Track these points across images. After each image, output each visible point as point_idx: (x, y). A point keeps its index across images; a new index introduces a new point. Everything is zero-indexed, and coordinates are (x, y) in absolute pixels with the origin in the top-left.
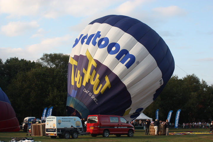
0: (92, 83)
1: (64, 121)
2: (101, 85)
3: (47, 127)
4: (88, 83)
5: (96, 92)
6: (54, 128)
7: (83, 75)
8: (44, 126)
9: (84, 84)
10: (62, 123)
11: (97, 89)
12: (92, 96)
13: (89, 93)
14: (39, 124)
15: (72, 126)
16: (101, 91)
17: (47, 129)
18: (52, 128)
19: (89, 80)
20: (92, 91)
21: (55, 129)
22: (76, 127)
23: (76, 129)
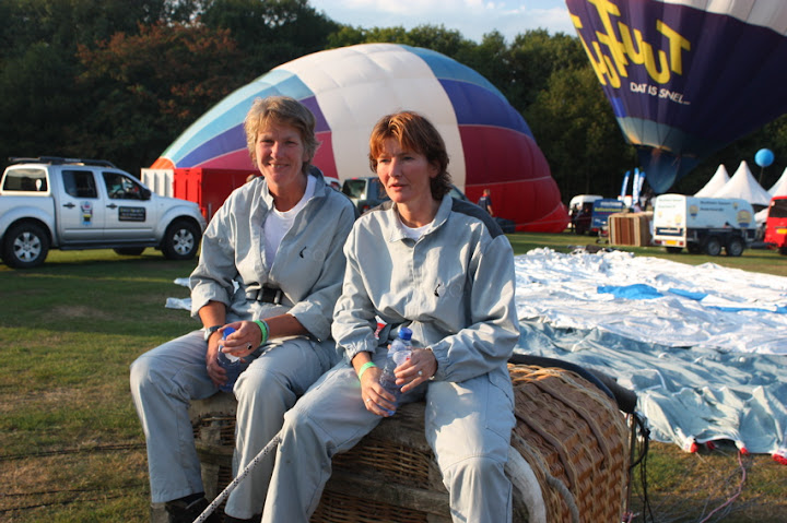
0: (638, 59)
1: (707, 209)
2: (662, 55)
3: (656, 223)
4: (630, 66)
5: (664, 78)
6: (679, 228)
7: (605, 50)
8: (646, 222)
9: (623, 73)
10: (701, 214)
11: (659, 70)
12: (658, 92)
13: (647, 88)
14: (630, 215)
15: (727, 224)
16: (673, 69)
17: (658, 229)
18: (674, 226)
19: (626, 56)
20: (651, 82)
21: (681, 230)
22: (737, 226)
23: (739, 231)
